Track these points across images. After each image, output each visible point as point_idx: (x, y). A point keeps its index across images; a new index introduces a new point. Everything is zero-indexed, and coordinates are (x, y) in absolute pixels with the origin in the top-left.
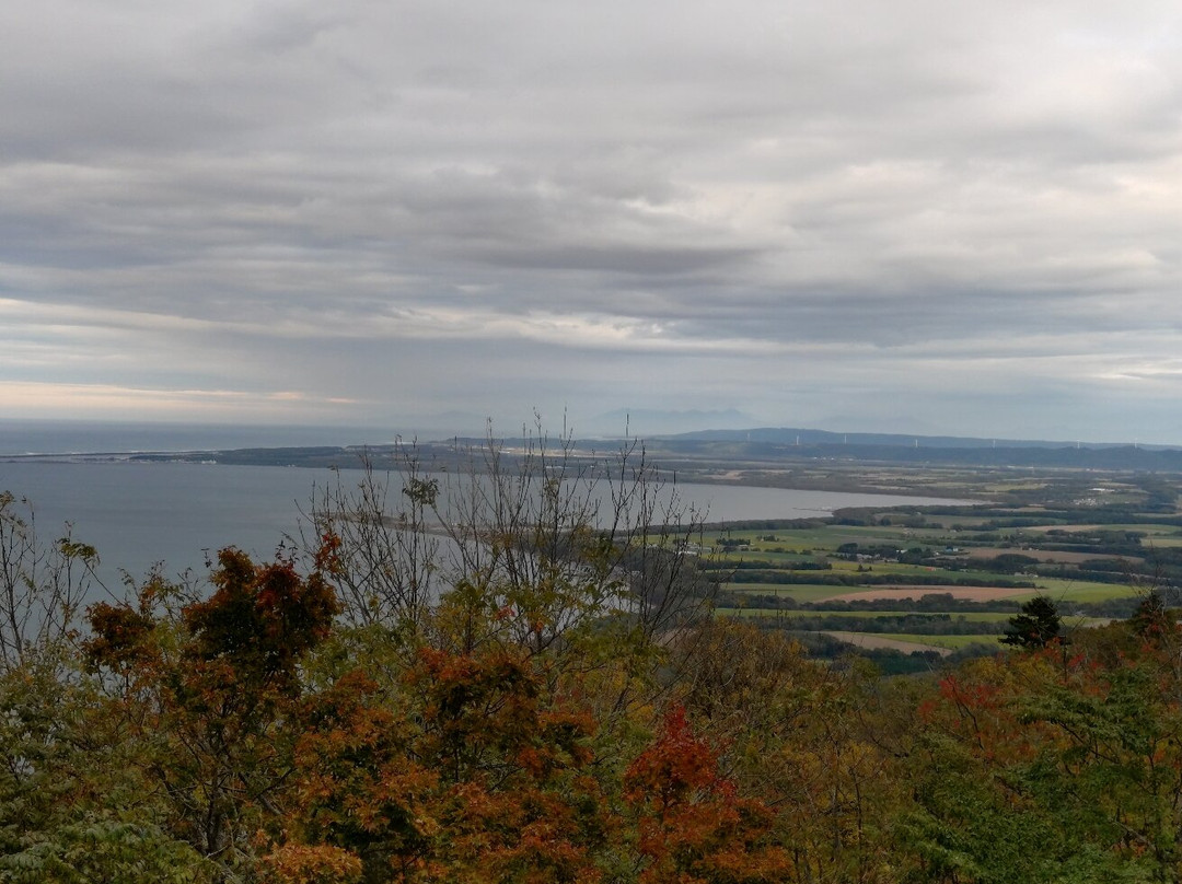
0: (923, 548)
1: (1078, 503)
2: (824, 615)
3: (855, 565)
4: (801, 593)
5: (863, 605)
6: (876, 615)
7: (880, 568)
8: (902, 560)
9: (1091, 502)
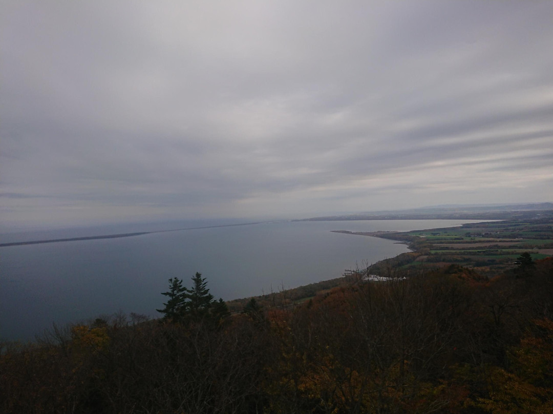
0: (489, 233)
1: (533, 219)
2: (458, 251)
3: (470, 238)
4: (456, 246)
5: (473, 248)
6: (477, 251)
7: (477, 239)
8: (483, 236)
9: (537, 218)
